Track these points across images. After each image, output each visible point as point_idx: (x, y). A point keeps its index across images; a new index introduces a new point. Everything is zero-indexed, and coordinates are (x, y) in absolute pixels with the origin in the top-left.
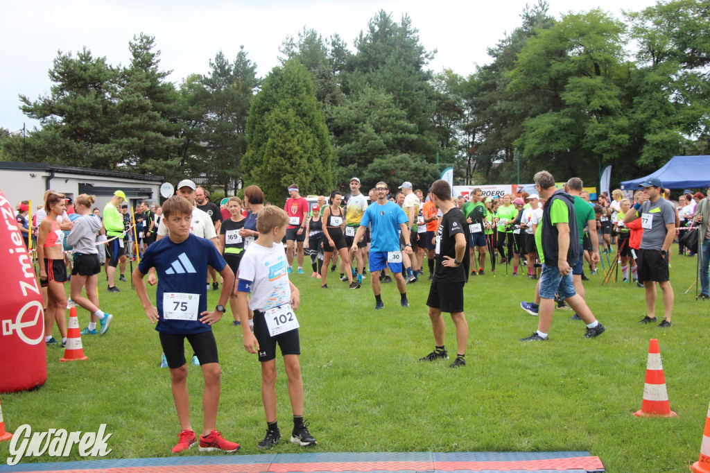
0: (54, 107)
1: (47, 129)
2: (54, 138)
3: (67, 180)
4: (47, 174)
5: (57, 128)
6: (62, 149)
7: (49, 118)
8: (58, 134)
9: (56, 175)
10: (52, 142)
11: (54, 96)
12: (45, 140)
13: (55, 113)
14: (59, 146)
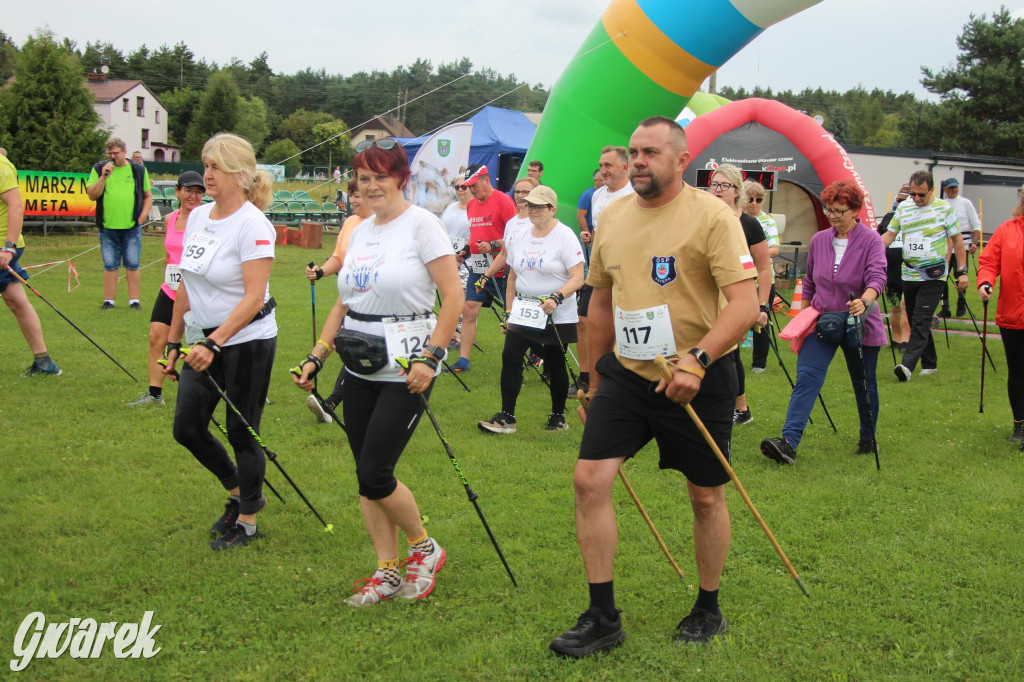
0: (957, 81)
1: (946, 105)
2: (954, 116)
3: (951, 167)
4: (931, 162)
5: (958, 104)
6: (961, 129)
7: (950, 92)
8: (958, 112)
9: (940, 162)
10: (951, 121)
11: (959, 68)
12: (944, 118)
13: (959, 87)
14: (957, 126)
